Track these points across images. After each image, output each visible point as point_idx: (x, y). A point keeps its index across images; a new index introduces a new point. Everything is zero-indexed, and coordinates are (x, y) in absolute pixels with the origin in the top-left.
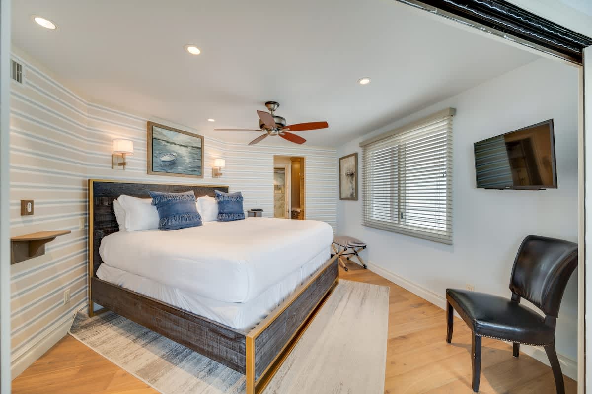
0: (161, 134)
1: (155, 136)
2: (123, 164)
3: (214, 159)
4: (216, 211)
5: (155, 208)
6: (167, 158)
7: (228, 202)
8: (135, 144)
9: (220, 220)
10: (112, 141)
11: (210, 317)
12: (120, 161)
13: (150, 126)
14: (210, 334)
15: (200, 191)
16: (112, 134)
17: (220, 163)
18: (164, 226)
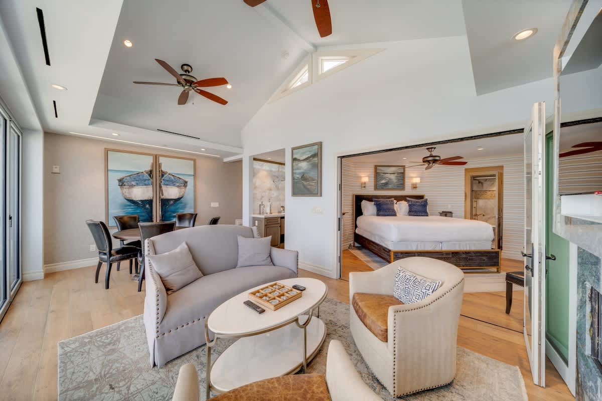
0: (381, 170)
1: (378, 172)
2: (365, 187)
3: (412, 178)
4: (408, 210)
5: (375, 206)
6: (383, 181)
7: (414, 205)
8: (369, 177)
9: (410, 215)
10: (361, 177)
11: (384, 245)
12: (364, 185)
13: (376, 167)
14: (383, 251)
15: (399, 198)
16: (362, 175)
17: (417, 180)
18: (378, 215)
